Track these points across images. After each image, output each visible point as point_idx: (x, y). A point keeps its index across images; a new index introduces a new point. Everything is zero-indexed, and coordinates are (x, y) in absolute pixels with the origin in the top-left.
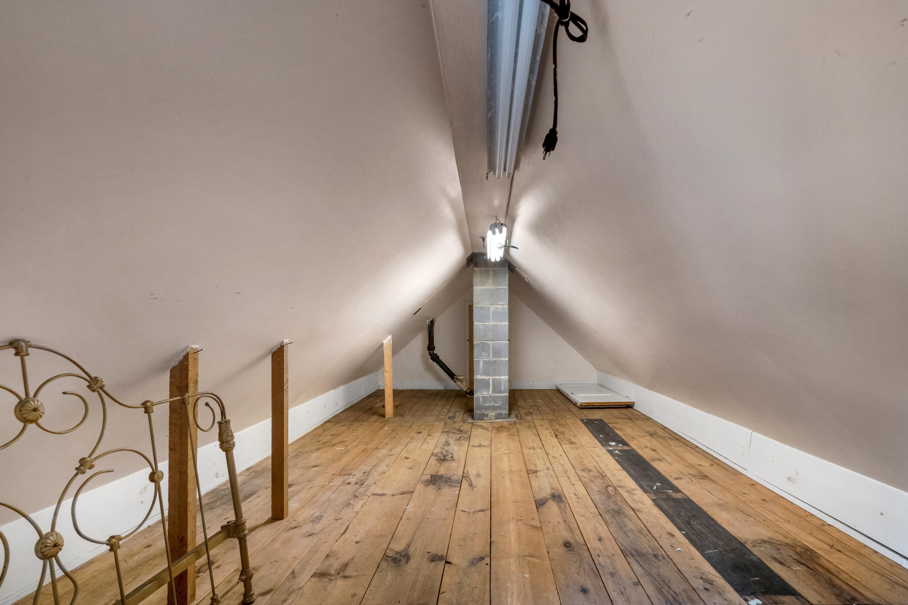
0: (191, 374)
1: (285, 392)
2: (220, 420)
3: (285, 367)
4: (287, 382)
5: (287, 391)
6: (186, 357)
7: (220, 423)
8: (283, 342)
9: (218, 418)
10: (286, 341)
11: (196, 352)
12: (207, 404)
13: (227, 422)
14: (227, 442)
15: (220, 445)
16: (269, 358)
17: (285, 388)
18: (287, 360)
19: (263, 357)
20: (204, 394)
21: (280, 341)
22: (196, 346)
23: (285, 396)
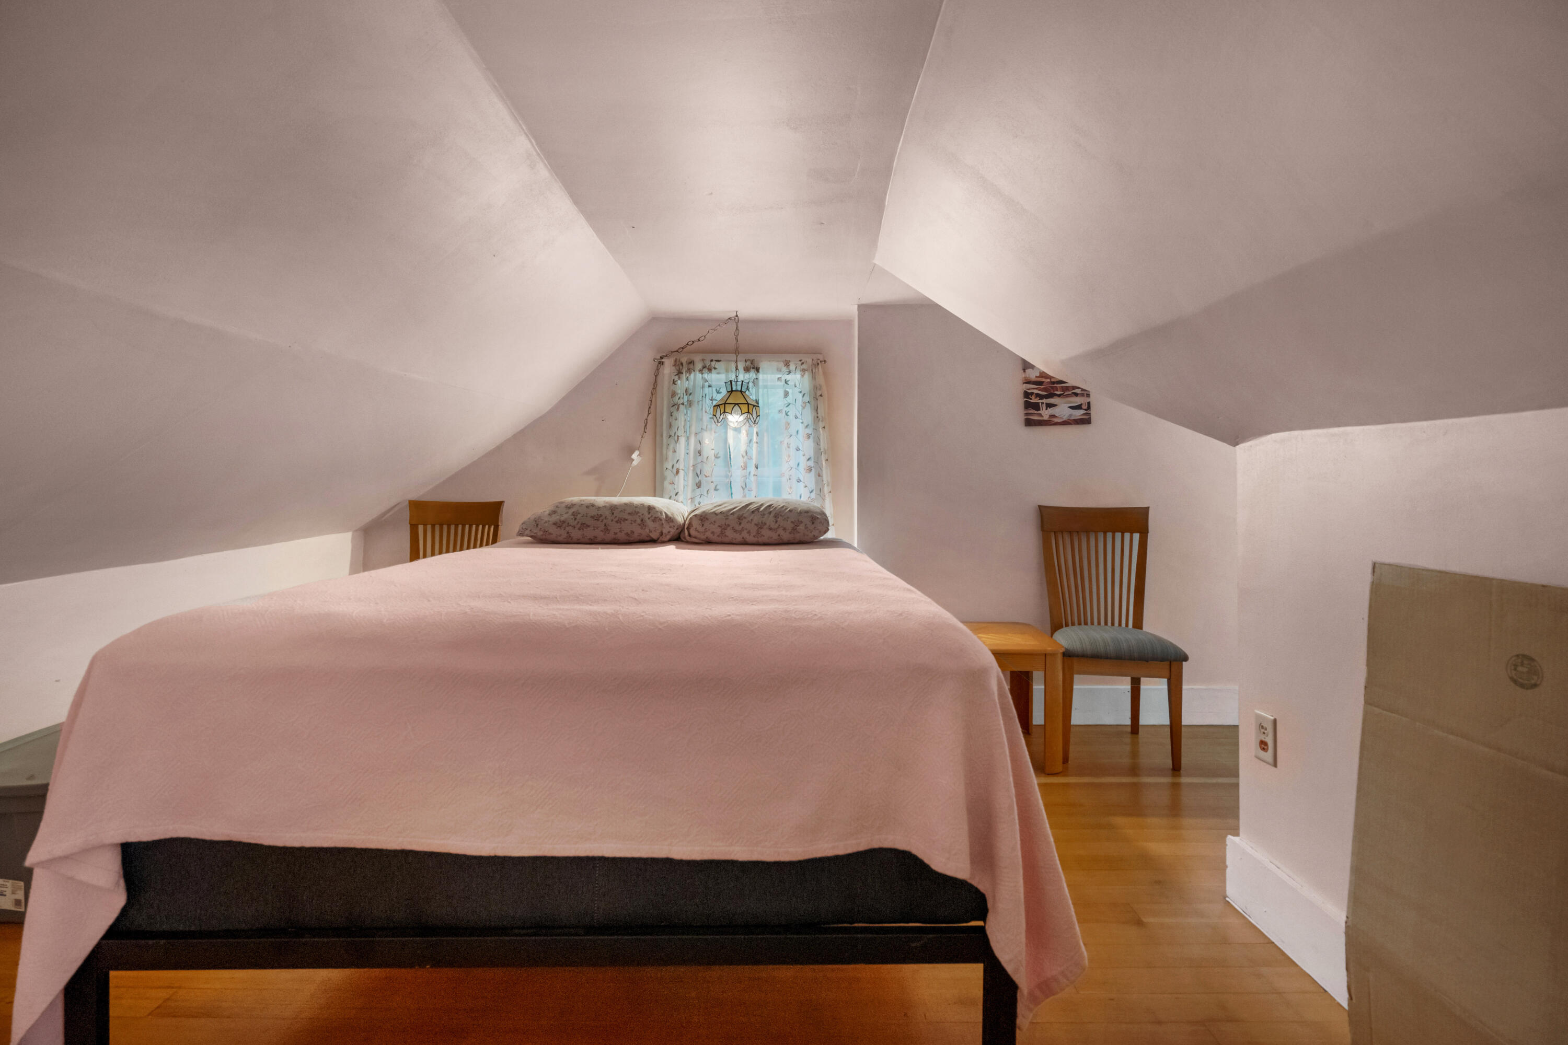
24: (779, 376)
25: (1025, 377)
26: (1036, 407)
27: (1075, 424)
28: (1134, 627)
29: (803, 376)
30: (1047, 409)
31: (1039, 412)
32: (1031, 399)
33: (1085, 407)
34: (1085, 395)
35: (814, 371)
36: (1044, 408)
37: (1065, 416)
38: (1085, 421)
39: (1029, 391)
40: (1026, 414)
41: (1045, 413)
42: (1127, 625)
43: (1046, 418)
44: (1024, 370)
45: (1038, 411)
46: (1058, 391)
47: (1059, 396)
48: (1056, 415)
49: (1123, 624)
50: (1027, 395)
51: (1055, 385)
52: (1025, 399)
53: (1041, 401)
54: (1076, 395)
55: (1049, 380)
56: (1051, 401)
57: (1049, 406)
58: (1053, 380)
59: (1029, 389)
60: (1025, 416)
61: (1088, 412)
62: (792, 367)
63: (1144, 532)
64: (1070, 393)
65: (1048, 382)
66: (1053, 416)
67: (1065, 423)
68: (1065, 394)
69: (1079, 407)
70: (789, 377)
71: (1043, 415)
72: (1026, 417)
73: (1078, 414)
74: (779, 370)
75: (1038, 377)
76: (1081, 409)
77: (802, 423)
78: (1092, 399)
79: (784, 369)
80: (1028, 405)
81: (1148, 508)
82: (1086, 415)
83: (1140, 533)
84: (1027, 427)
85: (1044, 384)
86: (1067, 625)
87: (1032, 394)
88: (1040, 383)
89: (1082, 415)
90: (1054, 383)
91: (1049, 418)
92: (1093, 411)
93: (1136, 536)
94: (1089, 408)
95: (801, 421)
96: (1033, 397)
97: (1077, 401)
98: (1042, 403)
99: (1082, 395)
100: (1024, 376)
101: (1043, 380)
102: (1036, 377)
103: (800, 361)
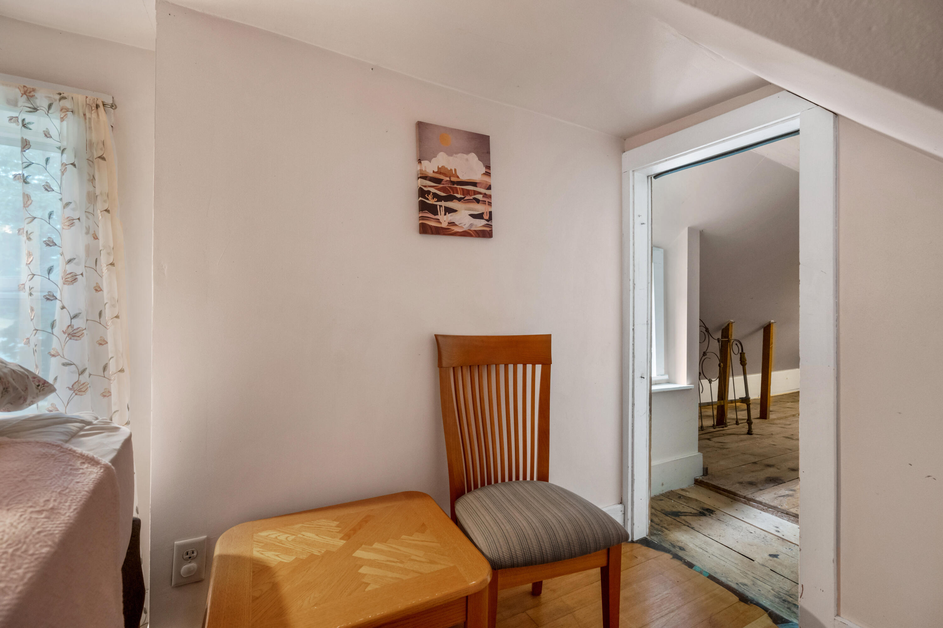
0: (730, 332)
1: (770, 349)
2: (741, 352)
3: (771, 335)
4: (772, 344)
5: (772, 349)
6: (728, 325)
7: (741, 354)
8: (770, 322)
9: (740, 351)
10: (772, 321)
11: (732, 323)
12: (736, 344)
13: (744, 353)
14: (744, 361)
15: (740, 362)
16: (762, 330)
17: (770, 347)
18: (772, 332)
19: (757, 330)
20: (735, 340)
21: (769, 321)
22: (732, 321)
23: (770, 351)
24: (15, 114)
25: (421, 170)
26: (433, 210)
27: (476, 237)
28: (539, 479)
29: (62, 119)
30: (445, 214)
31: (436, 217)
32: (428, 199)
33: (486, 217)
34: (487, 203)
35: (88, 115)
36: (443, 213)
37: (465, 225)
38: (486, 234)
39: (425, 189)
40: (422, 218)
41: (444, 219)
42: (532, 478)
43: (444, 225)
44: (420, 161)
45: (435, 215)
46: (458, 193)
47: (459, 200)
48: (457, 223)
49: (528, 478)
50: (422, 193)
51: (455, 186)
52: (420, 199)
53: (439, 203)
54: (478, 201)
55: (448, 179)
56: (450, 204)
57: (449, 210)
58: (453, 179)
59: (425, 186)
60: (420, 220)
61: (489, 223)
62: (42, 101)
63: (547, 363)
64: (471, 198)
65: (447, 181)
66: (452, 224)
67: (466, 234)
68: (466, 198)
69: (479, 216)
70: (29, 118)
71: (441, 221)
72: (421, 222)
73: (479, 224)
74: (13, 103)
75: (436, 173)
76: (482, 218)
77: (61, 199)
78: (493, 209)
79: (22, 101)
80: (423, 207)
81: (550, 335)
82: (488, 227)
83: (543, 364)
84: (421, 234)
85: (443, 183)
86: (469, 490)
87: (429, 192)
88: (438, 181)
89: (484, 226)
90: (453, 183)
91: (448, 225)
92: (494, 223)
93: (539, 367)
94: (490, 219)
95: (59, 196)
96: (430, 197)
97: (479, 208)
98: (440, 206)
99: (484, 202)
100: (419, 168)
101: (442, 177)
102: (434, 172)
103: (60, 94)
